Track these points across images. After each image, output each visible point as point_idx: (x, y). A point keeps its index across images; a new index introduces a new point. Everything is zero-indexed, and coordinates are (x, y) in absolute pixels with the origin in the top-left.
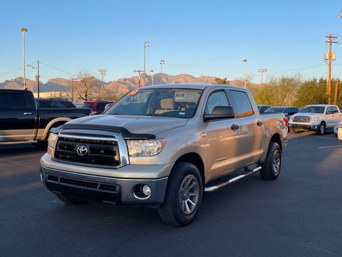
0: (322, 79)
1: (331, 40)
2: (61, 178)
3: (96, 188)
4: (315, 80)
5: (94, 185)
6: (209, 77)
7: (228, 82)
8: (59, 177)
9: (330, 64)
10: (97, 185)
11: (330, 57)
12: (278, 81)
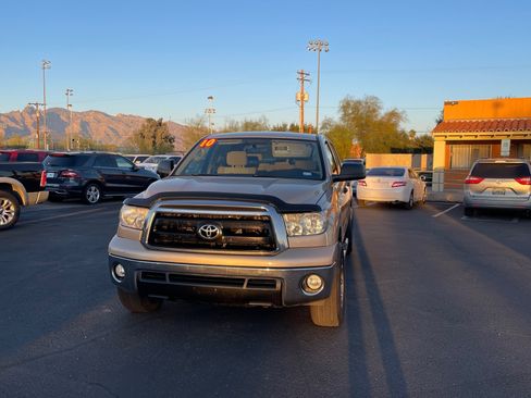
0: (292, 125)
1: (303, 76)
2: (170, 275)
3: (242, 284)
4: (285, 126)
5: (238, 281)
6: (130, 116)
7: (165, 124)
8: (167, 274)
9: (302, 107)
10: (244, 280)
11: (303, 98)
12: (240, 125)
